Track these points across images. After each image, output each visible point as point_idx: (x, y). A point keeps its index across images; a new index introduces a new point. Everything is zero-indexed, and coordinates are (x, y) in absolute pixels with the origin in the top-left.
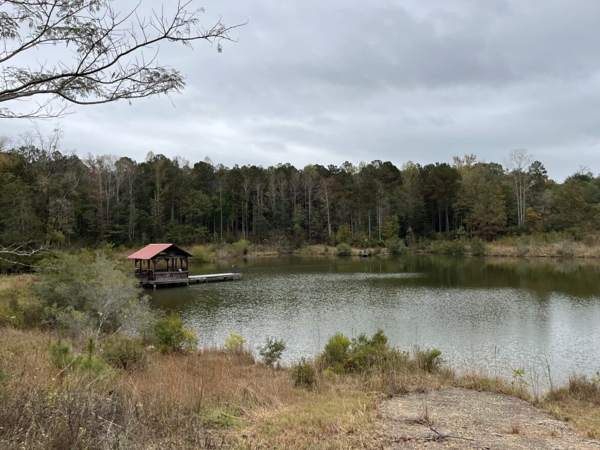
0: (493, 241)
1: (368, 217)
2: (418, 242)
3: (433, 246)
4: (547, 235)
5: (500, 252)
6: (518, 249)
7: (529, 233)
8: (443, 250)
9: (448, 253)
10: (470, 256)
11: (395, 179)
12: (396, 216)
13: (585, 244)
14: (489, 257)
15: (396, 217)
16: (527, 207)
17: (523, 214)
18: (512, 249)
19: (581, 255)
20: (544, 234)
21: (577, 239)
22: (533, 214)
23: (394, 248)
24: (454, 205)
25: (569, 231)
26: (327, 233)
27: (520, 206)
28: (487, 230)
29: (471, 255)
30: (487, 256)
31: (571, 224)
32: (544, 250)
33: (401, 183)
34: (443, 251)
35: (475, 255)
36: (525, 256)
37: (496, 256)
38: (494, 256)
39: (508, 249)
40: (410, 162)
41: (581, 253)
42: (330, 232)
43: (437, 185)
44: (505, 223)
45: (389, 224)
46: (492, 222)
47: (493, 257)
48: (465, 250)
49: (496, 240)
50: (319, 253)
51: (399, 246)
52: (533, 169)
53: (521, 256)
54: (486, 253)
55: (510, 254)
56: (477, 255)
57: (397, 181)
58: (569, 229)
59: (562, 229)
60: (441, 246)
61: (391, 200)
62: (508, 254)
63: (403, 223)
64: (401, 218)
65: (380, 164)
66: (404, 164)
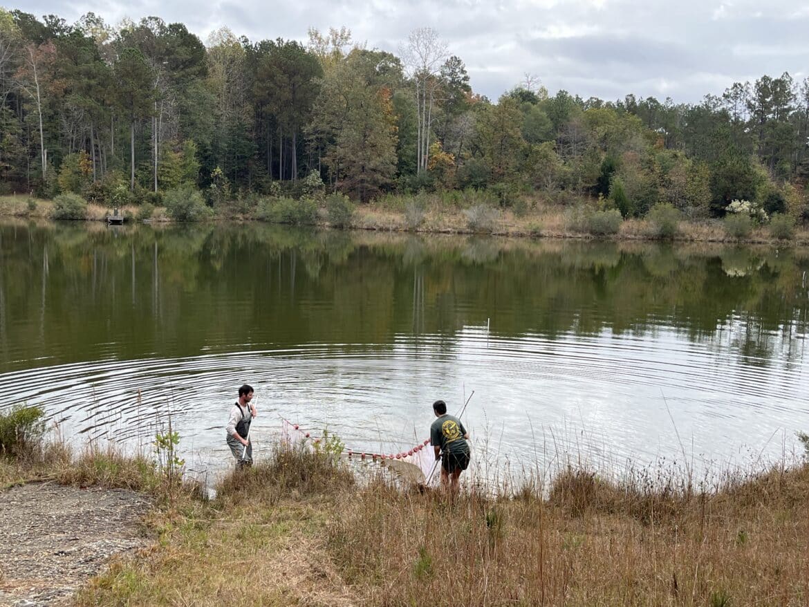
0: (372, 202)
1: (131, 139)
2: (235, 198)
3: (263, 206)
4: (459, 194)
5: (378, 223)
6: (407, 219)
7: (431, 189)
8: (280, 215)
9: (289, 222)
10: (327, 229)
11: (192, 62)
12: (191, 142)
13: (514, 212)
14: (359, 231)
15: (191, 145)
16: (432, 141)
17: (425, 154)
18: (397, 218)
19: (503, 231)
20: (455, 192)
21: (505, 204)
22: (442, 155)
23: (181, 207)
24: (307, 129)
25: (494, 190)
26: (38, 169)
27: (421, 138)
28: (362, 181)
29: (329, 227)
30: (355, 228)
31: (499, 177)
32: (449, 221)
33: (203, 73)
34: (279, 218)
35: (335, 227)
36: (417, 231)
37: (370, 229)
38: (368, 229)
39: (393, 217)
40: (226, 31)
41: (504, 228)
42: (45, 167)
43: (275, 84)
44: (393, 169)
45: (175, 157)
46: (372, 165)
47: (365, 232)
48: (318, 217)
49: (376, 200)
50: (13, 212)
51: (191, 204)
52: (448, 71)
53: (412, 231)
54: (354, 223)
55: (394, 226)
56: (340, 227)
57: (195, 69)
58: (495, 186)
59: (483, 185)
60: (276, 207)
61: (180, 106)
62: (391, 227)
63: (206, 158)
64: (202, 146)
65: (162, 27)
66: (213, 33)
